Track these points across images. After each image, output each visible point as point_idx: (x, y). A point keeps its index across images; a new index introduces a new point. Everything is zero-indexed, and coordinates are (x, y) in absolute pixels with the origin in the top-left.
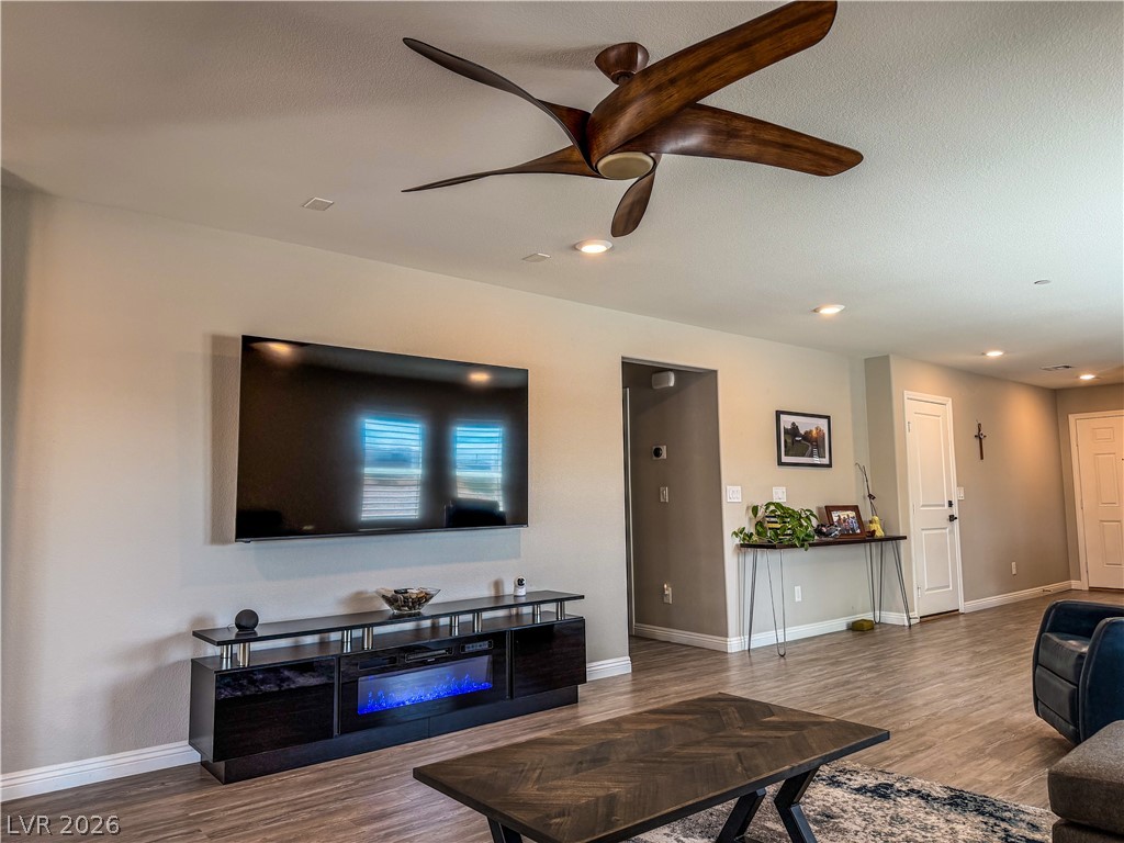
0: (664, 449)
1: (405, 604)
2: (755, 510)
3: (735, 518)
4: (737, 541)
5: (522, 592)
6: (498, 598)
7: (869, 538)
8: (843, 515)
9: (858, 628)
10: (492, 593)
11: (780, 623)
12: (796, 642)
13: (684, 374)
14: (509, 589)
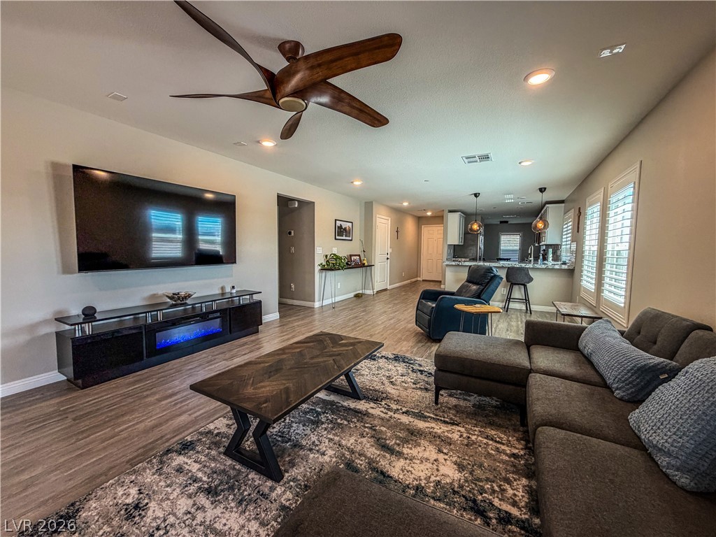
0: (293, 232)
1: (178, 299)
2: (326, 256)
3: (319, 260)
4: (320, 268)
5: (234, 291)
6: (223, 294)
7: (363, 266)
8: (355, 258)
9: (357, 296)
10: (220, 292)
11: (333, 296)
12: (338, 302)
13: (301, 202)
14: (228, 290)
